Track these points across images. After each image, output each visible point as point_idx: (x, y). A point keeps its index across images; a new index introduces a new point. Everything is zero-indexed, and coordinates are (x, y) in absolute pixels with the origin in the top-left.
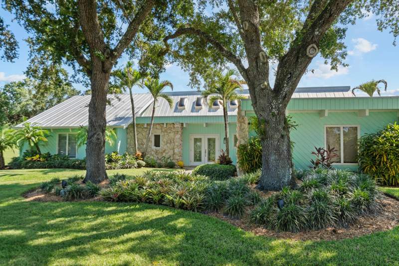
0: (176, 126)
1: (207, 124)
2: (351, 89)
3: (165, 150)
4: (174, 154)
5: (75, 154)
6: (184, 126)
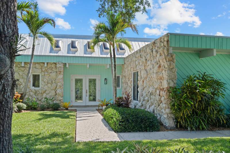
0: (58, 66)
1: (90, 65)
3: (46, 91)
4: (56, 94)
6: (67, 66)
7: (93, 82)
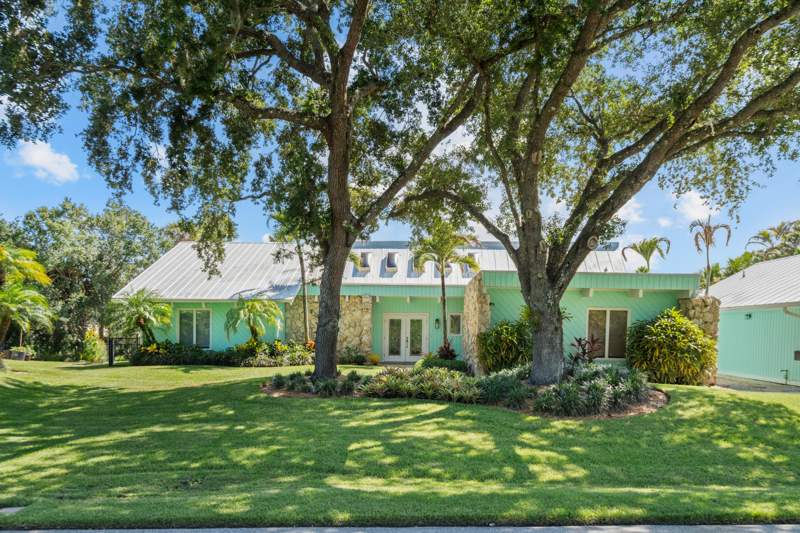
0: (364, 300)
1: (412, 299)
2: (620, 248)
3: (347, 338)
4: (361, 343)
5: (209, 343)
6: (378, 300)
7: (416, 325)
